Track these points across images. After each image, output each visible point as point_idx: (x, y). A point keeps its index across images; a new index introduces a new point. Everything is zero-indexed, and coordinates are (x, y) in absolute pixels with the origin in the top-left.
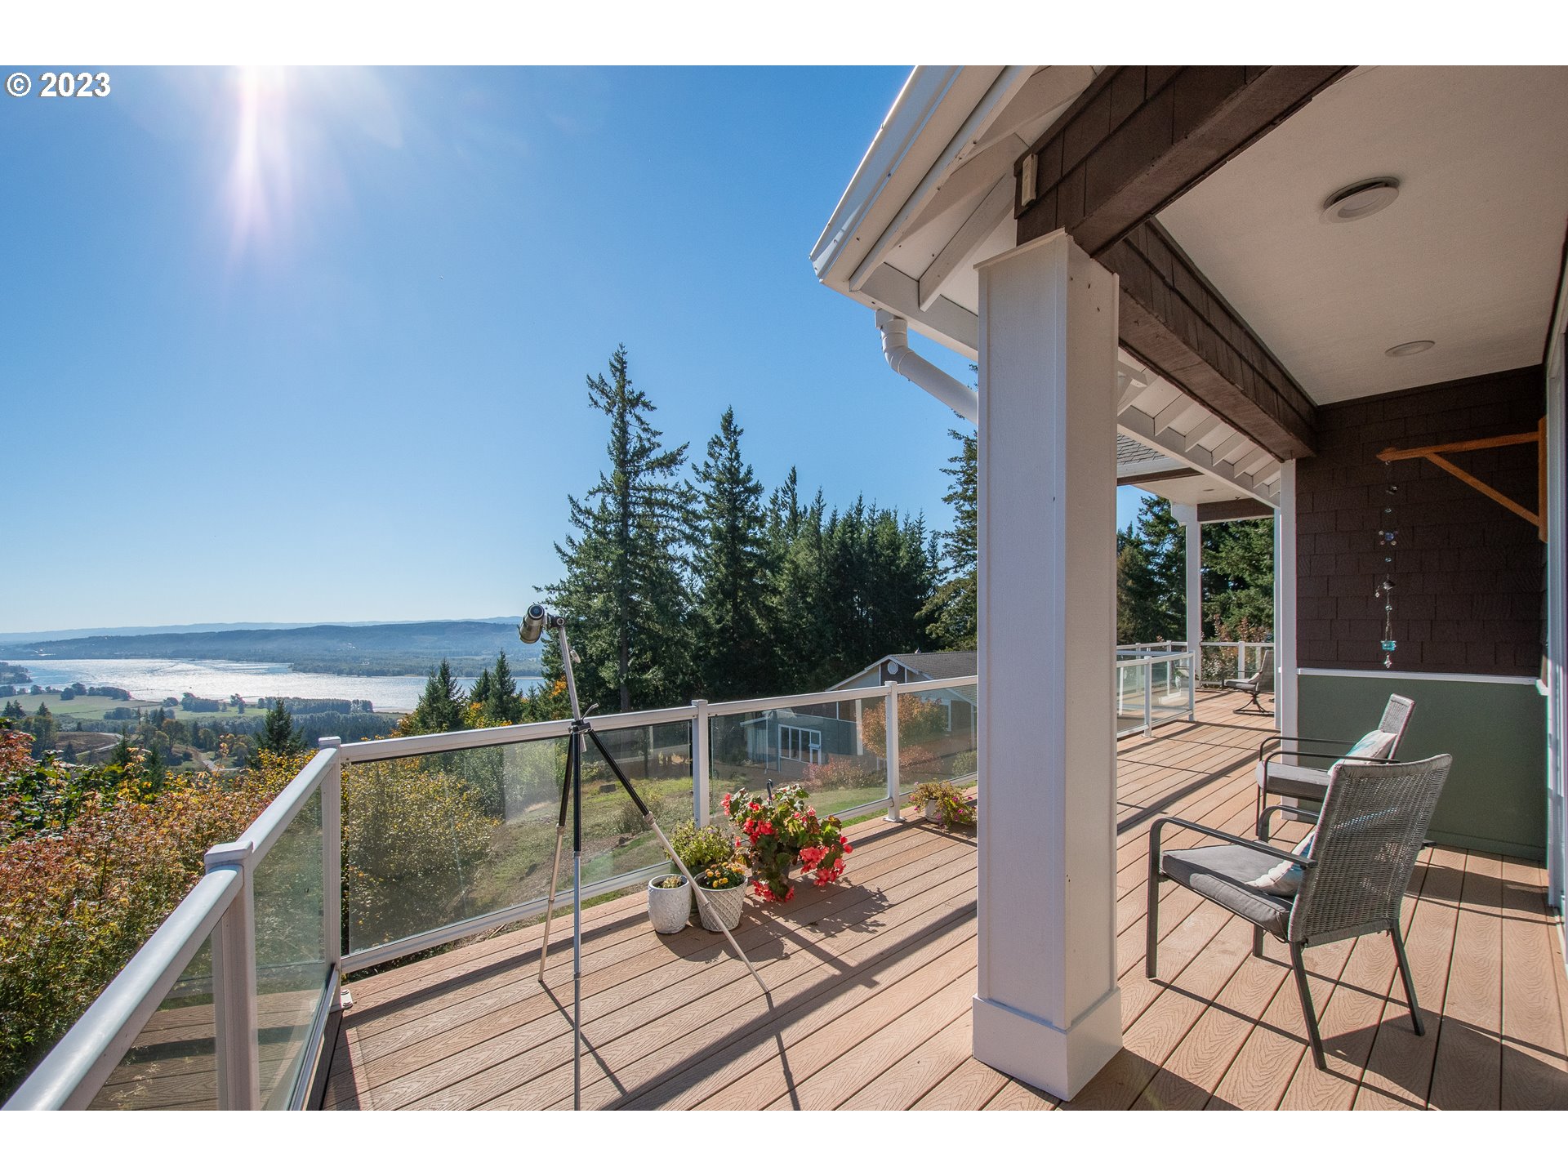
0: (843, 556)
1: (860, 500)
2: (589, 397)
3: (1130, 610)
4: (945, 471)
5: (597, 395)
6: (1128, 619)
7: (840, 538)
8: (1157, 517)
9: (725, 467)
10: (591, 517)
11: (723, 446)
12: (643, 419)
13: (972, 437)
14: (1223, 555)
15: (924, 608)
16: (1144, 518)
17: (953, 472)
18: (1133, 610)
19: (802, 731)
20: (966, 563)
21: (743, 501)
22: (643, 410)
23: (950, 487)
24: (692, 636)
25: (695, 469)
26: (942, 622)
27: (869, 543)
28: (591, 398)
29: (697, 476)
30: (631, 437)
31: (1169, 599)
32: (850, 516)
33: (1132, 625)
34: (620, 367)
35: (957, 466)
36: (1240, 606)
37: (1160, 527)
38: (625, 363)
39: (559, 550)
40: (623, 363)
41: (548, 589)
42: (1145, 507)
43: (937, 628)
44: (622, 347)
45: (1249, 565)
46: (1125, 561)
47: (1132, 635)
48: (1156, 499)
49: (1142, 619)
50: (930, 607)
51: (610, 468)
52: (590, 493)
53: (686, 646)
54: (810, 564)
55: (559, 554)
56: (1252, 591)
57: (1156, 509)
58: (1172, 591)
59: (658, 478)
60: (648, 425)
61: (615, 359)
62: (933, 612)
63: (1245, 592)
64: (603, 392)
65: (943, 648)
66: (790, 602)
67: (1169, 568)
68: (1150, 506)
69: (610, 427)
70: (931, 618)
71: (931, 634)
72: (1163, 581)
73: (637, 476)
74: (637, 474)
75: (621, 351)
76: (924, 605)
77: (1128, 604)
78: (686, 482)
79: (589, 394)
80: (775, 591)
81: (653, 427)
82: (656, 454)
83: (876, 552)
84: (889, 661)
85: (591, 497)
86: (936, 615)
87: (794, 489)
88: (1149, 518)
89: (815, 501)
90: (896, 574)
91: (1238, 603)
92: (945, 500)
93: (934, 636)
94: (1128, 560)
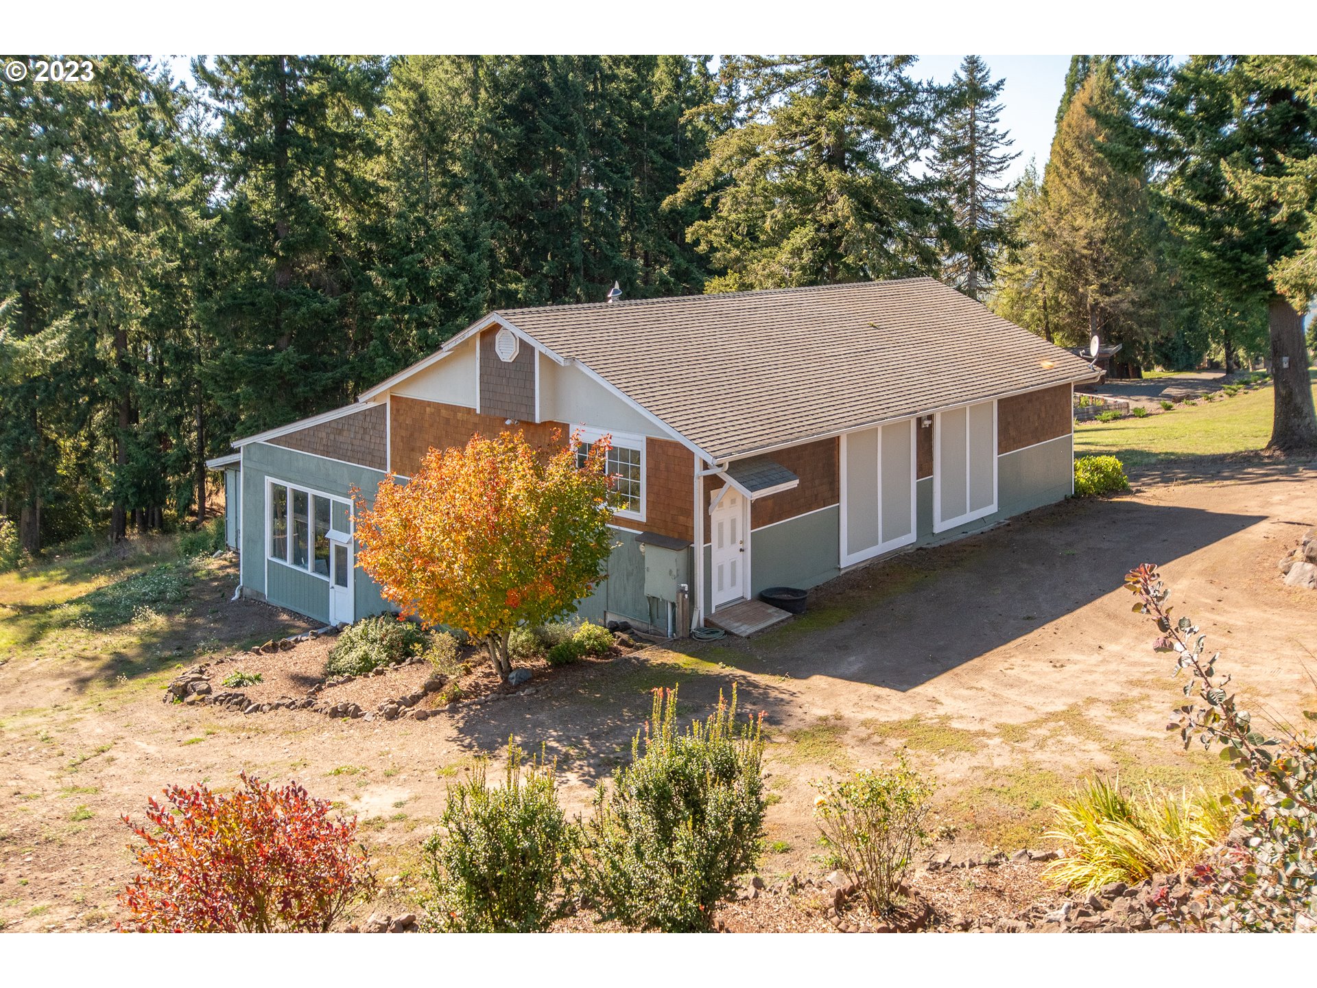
3: (1099, 193)
6: (1096, 211)
15: (681, 187)
18: (1105, 194)
19: (315, 497)
20: (772, 92)
24: (145, 248)
26: (719, 218)
31: (1182, 170)
33: (1102, 222)
43: (709, 230)
46: (1091, 99)
47: (1103, 242)
49: (1121, 211)
50: (696, 185)
62: (699, 196)
66: (403, 174)
67: (1182, 104)
70: (700, 208)
71: (697, 242)
72: (1172, 132)
76: (683, 180)
77: (1095, 181)
80: (370, 149)
84: (496, 328)
86: (708, 203)
90: (642, 118)
93: (703, 247)
94: (1095, 98)
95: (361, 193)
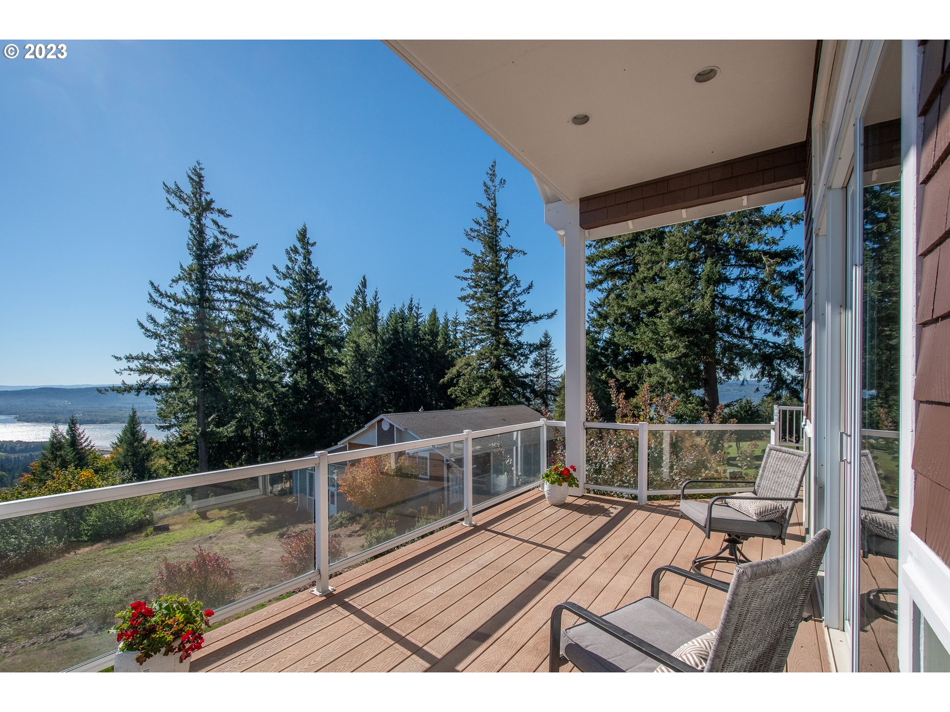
0: (395, 339)
1: (411, 301)
2: (166, 200)
4: (459, 277)
5: (175, 201)
7: (393, 326)
8: (599, 314)
9: (301, 269)
10: (171, 300)
11: (298, 253)
12: (220, 224)
13: (479, 255)
14: (639, 337)
15: (446, 376)
16: (591, 315)
17: (464, 279)
20: (476, 345)
21: (315, 295)
22: (219, 216)
23: (462, 289)
24: (261, 398)
25: (276, 269)
26: (459, 387)
27: (413, 331)
28: (169, 202)
29: (278, 275)
30: (207, 237)
32: (402, 311)
34: (198, 181)
35: (468, 275)
36: (650, 375)
37: (602, 321)
38: (203, 177)
39: (142, 326)
40: (200, 176)
41: (127, 358)
42: (592, 308)
43: (456, 391)
44: (199, 164)
45: (656, 344)
48: (599, 303)
50: (451, 376)
51: (189, 261)
52: (173, 281)
53: (256, 404)
54: (370, 344)
55: (143, 330)
56: (658, 365)
57: (599, 309)
58: (608, 366)
59: (232, 271)
60: (225, 229)
61: (192, 173)
62: (452, 379)
63: (653, 366)
64: (180, 197)
65: (460, 405)
66: (351, 372)
67: (606, 350)
68: (595, 307)
69: (189, 227)
70: (452, 383)
71: (452, 395)
73: (212, 268)
74: (211, 266)
75: (198, 167)
76: (447, 374)
78: (268, 279)
79: (167, 198)
80: (340, 364)
81: (229, 231)
82: (227, 251)
83: (420, 337)
84: (382, 420)
85: (174, 284)
86: (455, 381)
87: (365, 292)
88: (595, 315)
89: (372, 299)
90: (433, 353)
91: (649, 374)
92: (460, 299)
93: (453, 396)
95: (337, 378)
